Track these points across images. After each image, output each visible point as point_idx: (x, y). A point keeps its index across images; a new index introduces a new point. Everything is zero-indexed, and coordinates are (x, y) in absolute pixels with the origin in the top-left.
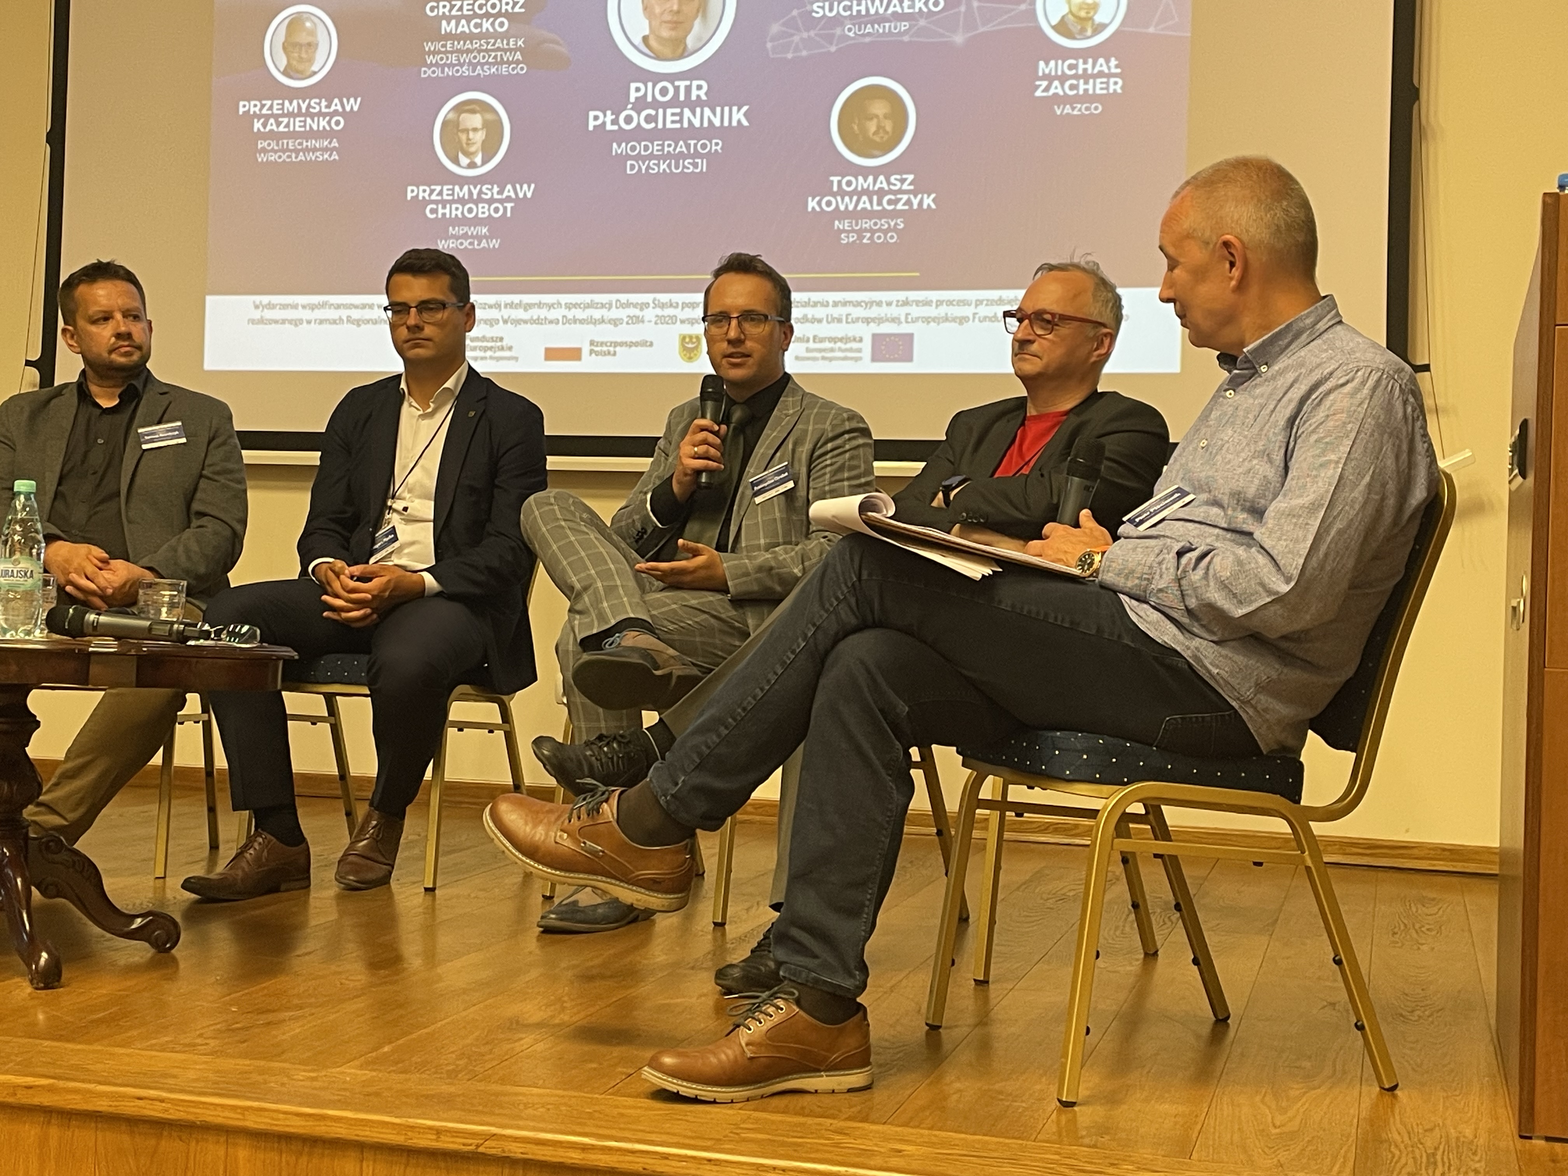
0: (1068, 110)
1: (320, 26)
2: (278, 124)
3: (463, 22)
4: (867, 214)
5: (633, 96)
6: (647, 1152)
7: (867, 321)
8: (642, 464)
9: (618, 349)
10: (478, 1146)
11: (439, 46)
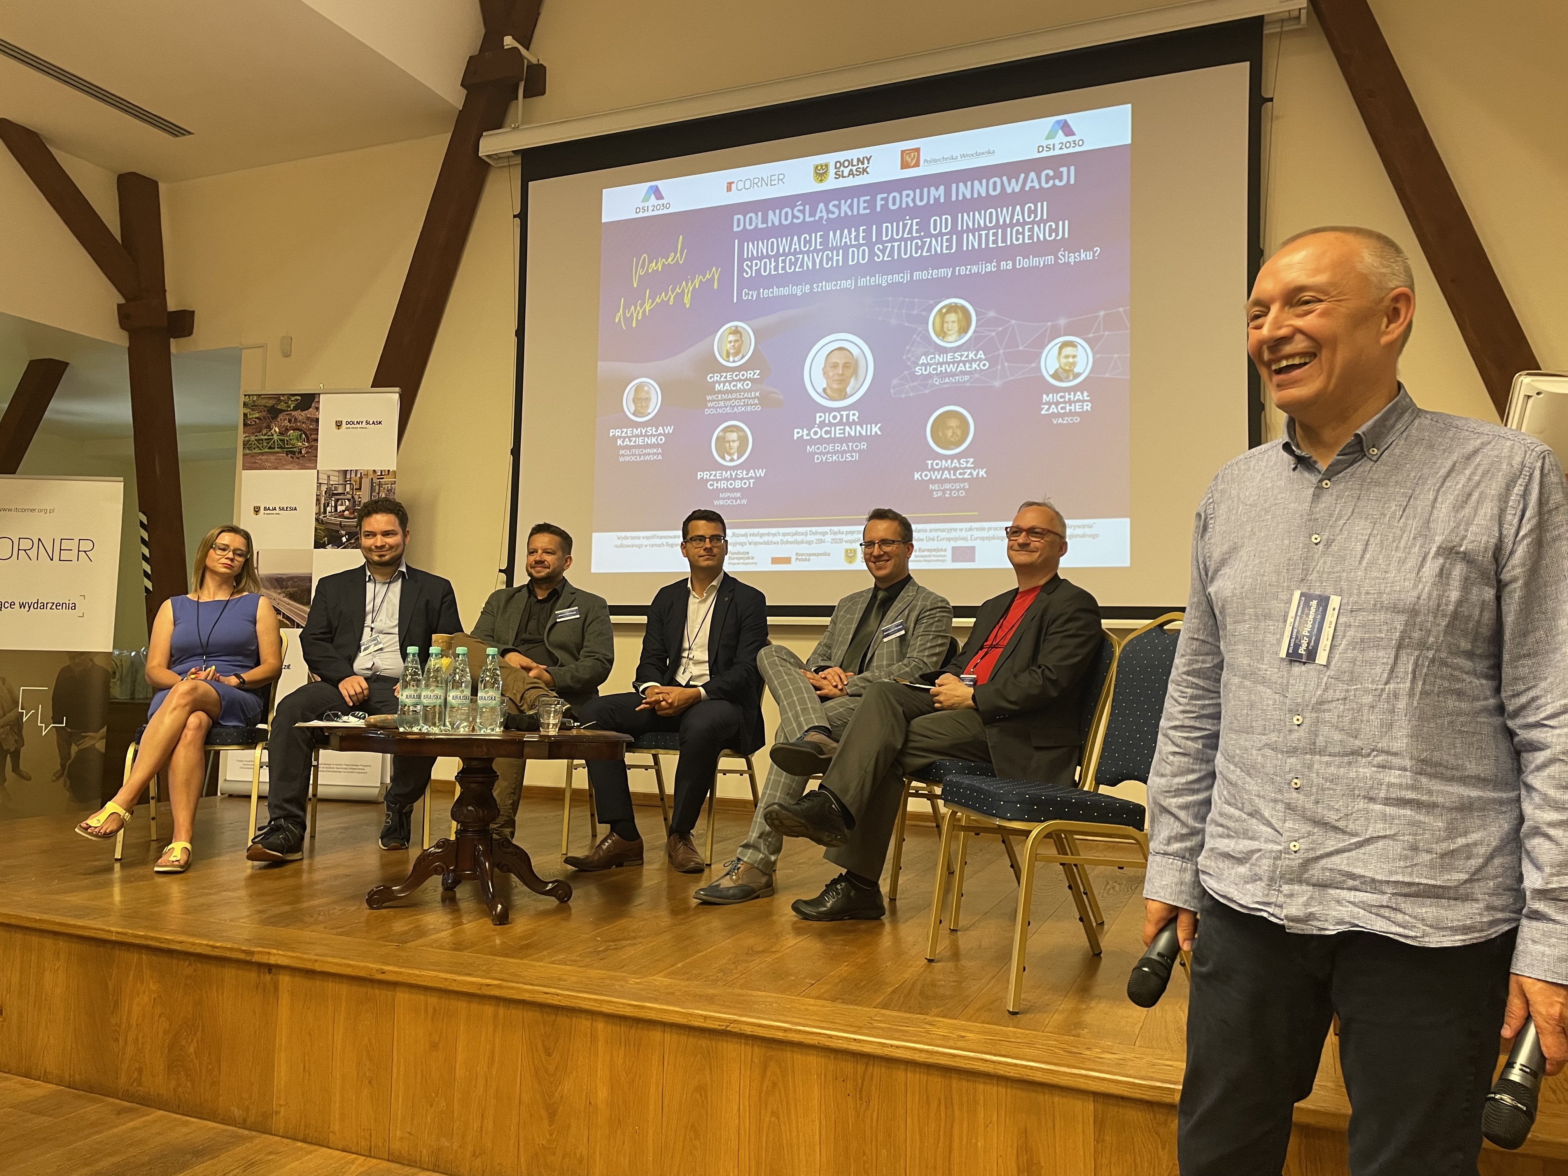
1: (652, 388)
2: (630, 441)
4: (947, 481)
5: (818, 420)
6: (820, 1034)
7: (949, 539)
8: (826, 621)
9: (811, 557)
10: (727, 1026)
11: (714, 397)
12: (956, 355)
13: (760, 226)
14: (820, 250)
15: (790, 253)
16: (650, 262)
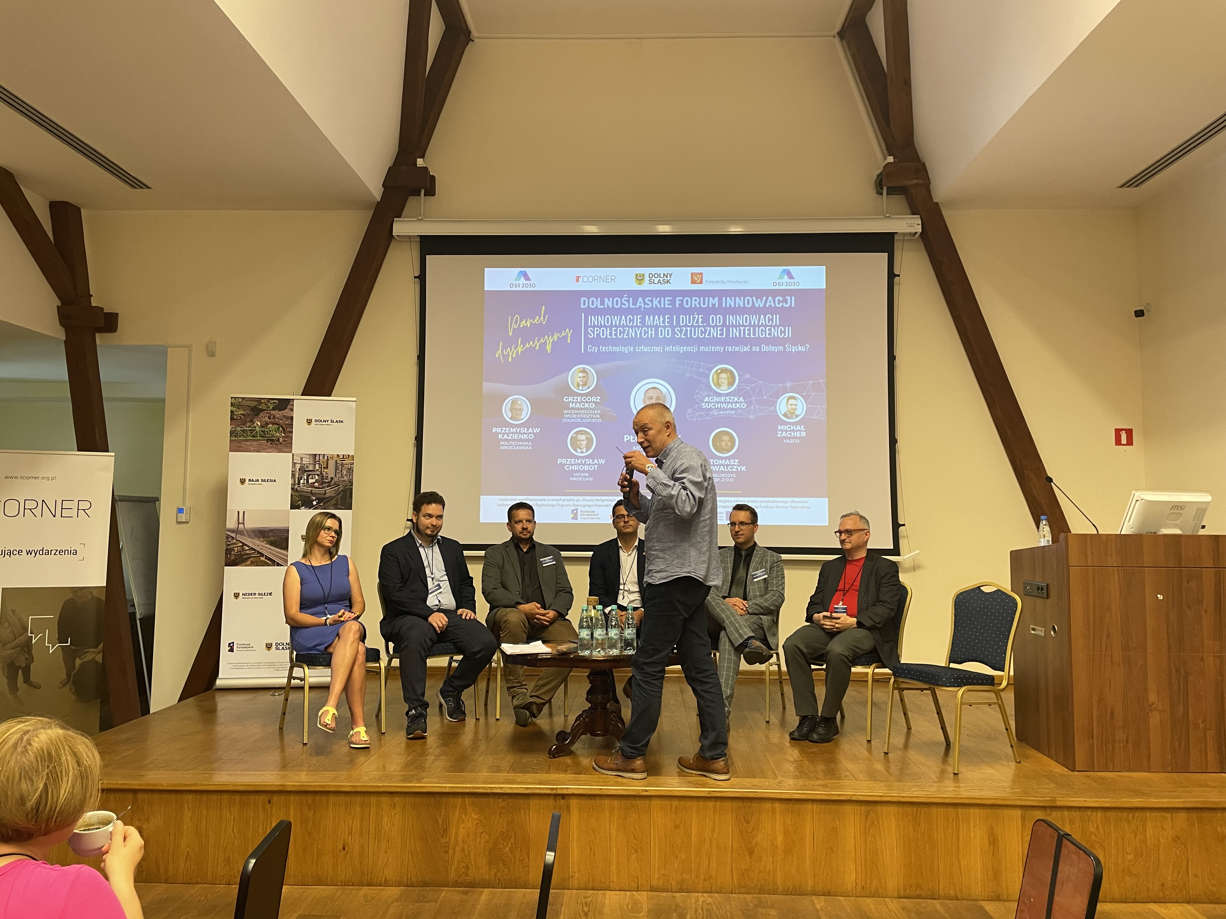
0: (788, 441)
1: (523, 402)
2: (508, 436)
3: (578, 404)
4: (722, 472)
11: (569, 411)
12: (727, 398)
13: (599, 306)
14: (640, 326)
15: (620, 326)
16: (521, 320)
